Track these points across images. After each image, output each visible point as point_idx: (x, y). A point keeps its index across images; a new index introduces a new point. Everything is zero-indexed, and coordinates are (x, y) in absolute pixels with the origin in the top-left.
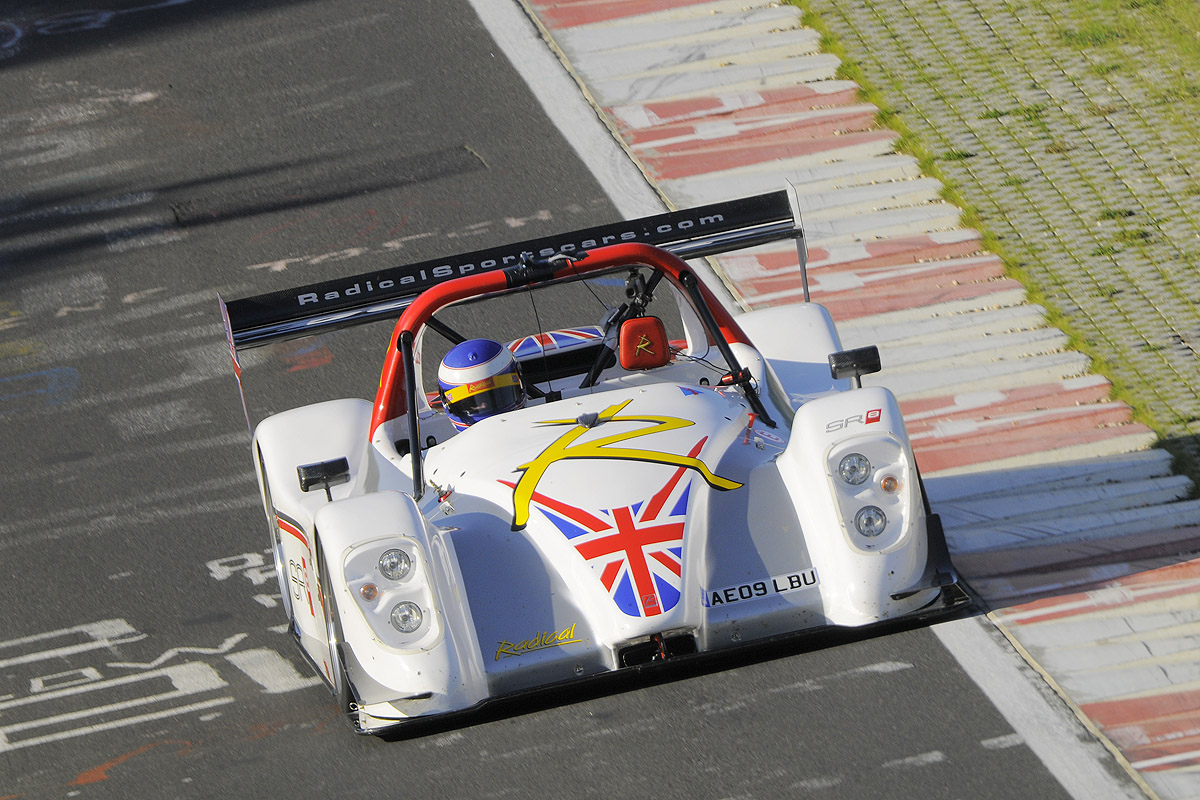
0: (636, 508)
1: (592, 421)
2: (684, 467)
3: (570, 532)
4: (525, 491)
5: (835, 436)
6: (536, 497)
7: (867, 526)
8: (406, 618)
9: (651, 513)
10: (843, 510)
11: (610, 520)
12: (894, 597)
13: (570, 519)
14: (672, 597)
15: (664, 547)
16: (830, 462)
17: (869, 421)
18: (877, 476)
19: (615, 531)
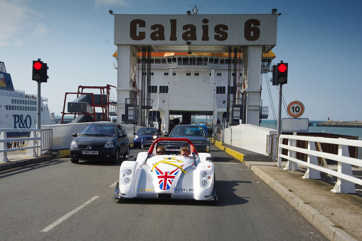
0: (169, 172)
1: (170, 159)
2: (179, 168)
3: (158, 173)
4: (154, 166)
5: (202, 168)
6: (156, 167)
7: (204, 183)
8: (128, 181)
9: (171, 174)
10: (200, 180)
11: (164, 173)
12: (205, 196)
13: (159, 171)
14: (168, 188)
15: (170, 179)
16: (200, 172)
17: (208, 167)
18: (208, 176)
19: (164, 175)
